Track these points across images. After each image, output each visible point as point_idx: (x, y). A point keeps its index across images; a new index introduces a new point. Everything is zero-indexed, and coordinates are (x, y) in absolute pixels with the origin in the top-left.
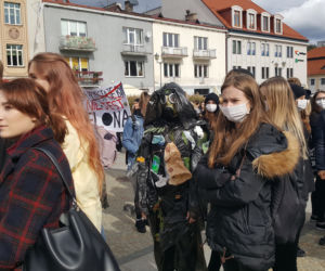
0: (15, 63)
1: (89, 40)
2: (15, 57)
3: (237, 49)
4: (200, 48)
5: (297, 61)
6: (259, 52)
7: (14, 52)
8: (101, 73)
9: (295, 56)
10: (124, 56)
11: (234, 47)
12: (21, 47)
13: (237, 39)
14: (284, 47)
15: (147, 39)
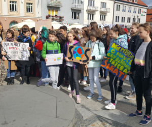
0: (29, 11)
1: (59, 2)
2: (29, 8)
3: (118, 8)
4: (103, 7)
5: (142, 15)
6: (127, 11)
7: (29, 6)
8: (63, 17)
9: (142, 13)
10: (72, 10)
11: (117, 7)
12: (31, 4)
13: (118, 4)
14: (138, 9)
15: (82, 2)
